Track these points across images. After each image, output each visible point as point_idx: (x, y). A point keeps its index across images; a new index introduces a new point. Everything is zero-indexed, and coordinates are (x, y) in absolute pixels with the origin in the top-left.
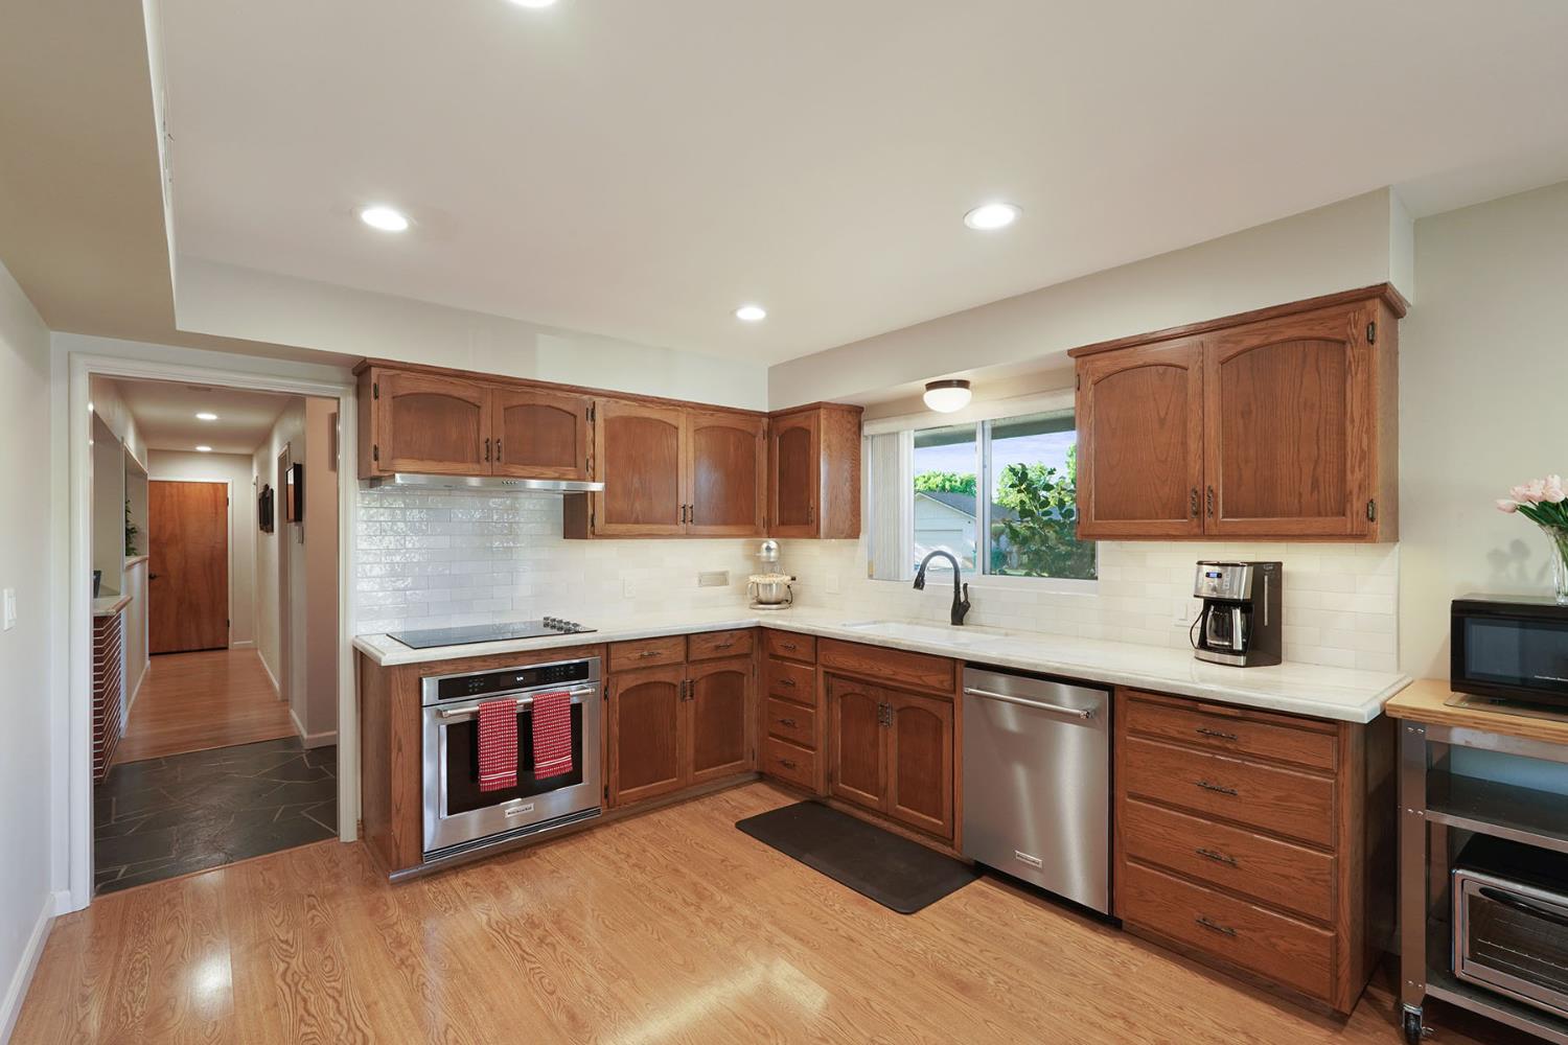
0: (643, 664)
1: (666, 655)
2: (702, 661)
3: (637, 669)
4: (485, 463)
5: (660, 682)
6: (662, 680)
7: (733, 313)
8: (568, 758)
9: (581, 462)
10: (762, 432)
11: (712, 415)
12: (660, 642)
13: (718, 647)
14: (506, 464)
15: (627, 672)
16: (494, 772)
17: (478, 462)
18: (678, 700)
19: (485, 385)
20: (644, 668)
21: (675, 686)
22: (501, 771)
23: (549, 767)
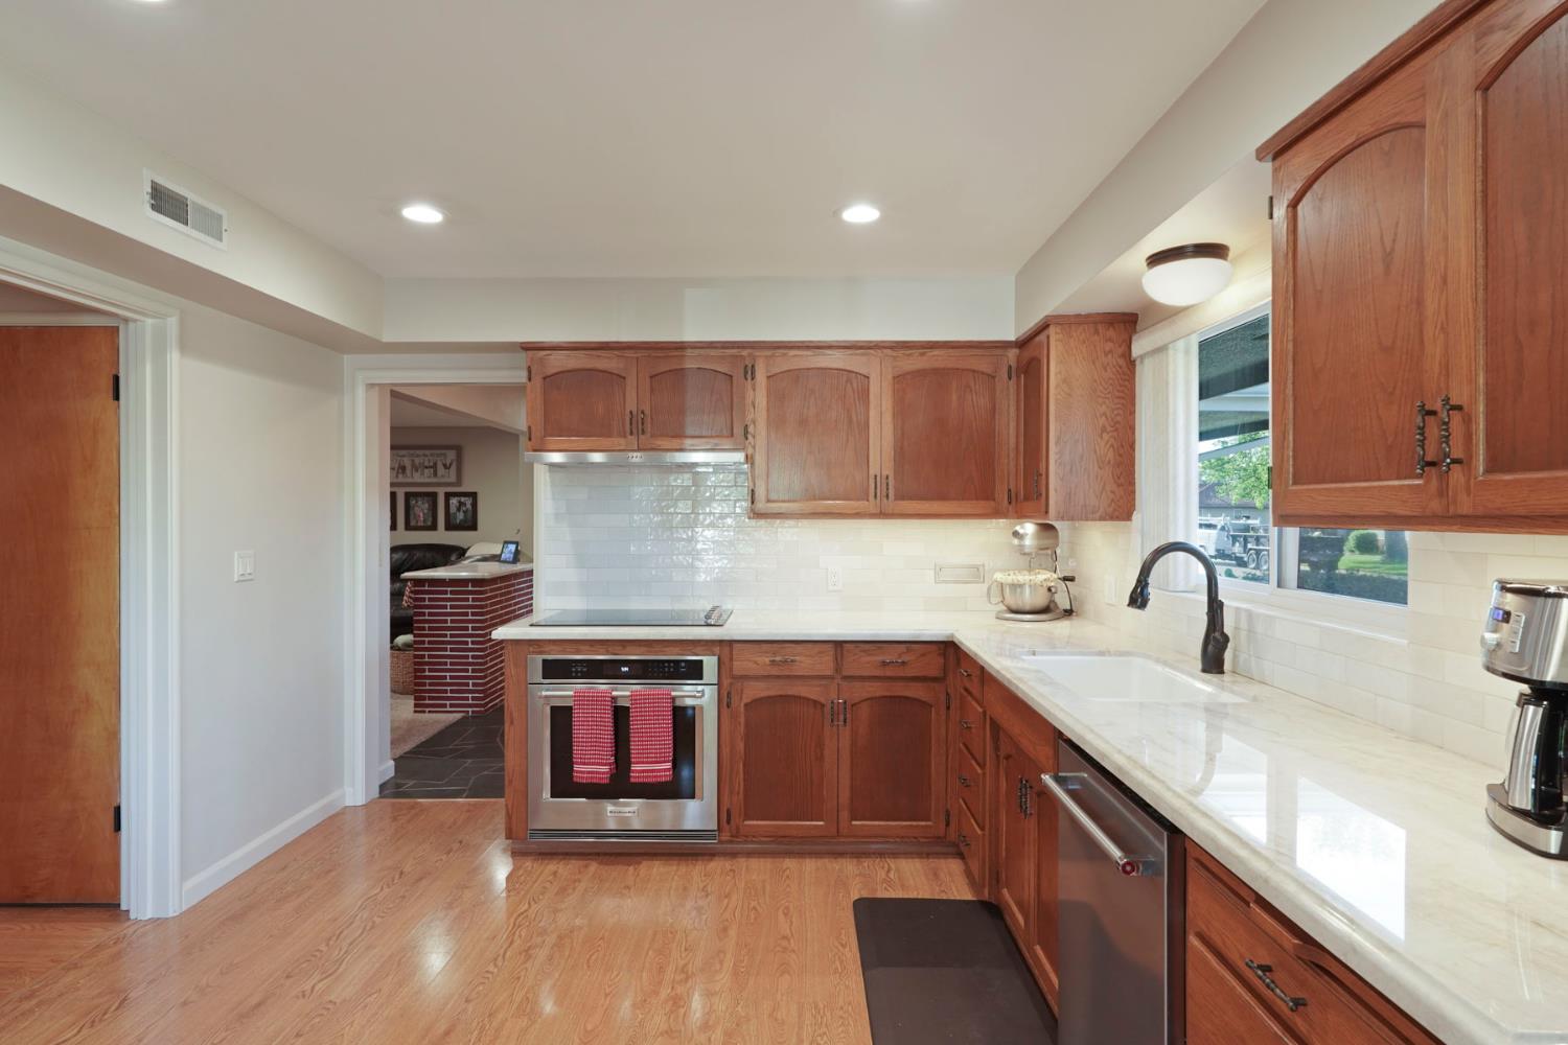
0: (775, 671)
1: (805, 664)
2: (862, 678)
3: (768, 677)
4: (630, 437)
5: (800, 697)
6: (803, 694)
7: (837, 213)
8: (668, 765)
9: (739, 430)
10: (1005, 369)
11: (922, 354)
12: (799, 648)
13: (884, 664)
14: (652, 436)
15: (757, 678)
16: (584, 764)
17: (625, 437)
18: (827, 722)
19: (629, 354)
20: (778, 677)
21: (823, 706)
22: (593, 764)
23: (643, 771)
